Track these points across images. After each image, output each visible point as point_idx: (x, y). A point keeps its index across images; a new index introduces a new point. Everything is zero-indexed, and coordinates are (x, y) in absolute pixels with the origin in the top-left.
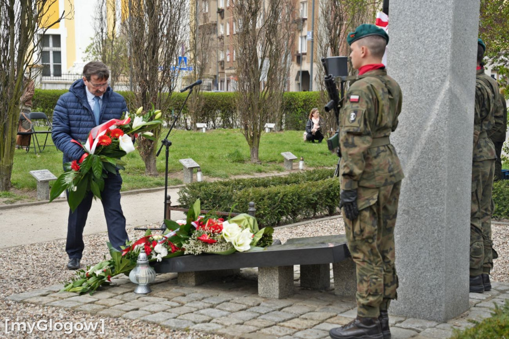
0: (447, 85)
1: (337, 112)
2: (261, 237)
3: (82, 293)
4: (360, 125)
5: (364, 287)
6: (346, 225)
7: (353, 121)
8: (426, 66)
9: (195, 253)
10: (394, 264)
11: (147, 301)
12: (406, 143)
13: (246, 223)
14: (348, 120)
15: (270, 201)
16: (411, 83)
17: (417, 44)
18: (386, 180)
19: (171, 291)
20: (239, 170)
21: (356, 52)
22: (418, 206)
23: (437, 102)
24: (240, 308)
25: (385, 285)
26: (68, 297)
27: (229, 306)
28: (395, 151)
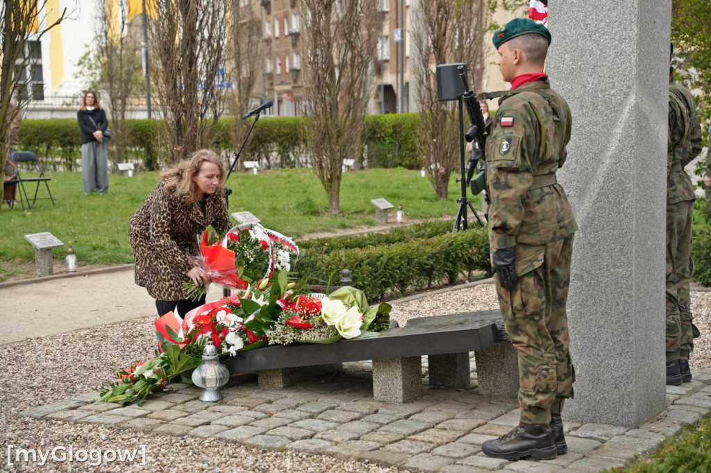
0: (632, 99)
1: (481, 141)
2: (375, 318)
3: (126, 404)
4: (516, 159)
5: (531, 381)
6: (500, 297)
7: (506, 153)
8: (602, 75)
9: (283, 342)
10: (568, 349)
11: (220, 412)
12: (576, 182)
13: (352, 299)
14: (499, 152)
15: (370, 268)
16: (581, 99)
17: (588, 44)
18: (555, 233)
19: (251, 396)
20: (315, 225)
21: (505, 57)
22: (595, 268)
23: (618, 123)
24: (352, 417)
25: (559, 379)
26: (108, 410)
27: (336, 415)
28: (564, 193)
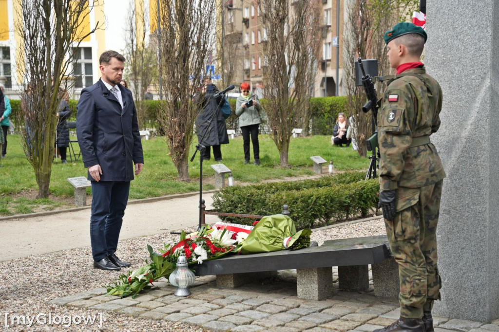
0: (488, 82)
1: (375, 112)
2: (298, 238)
3: (124, 296)
4: (399, 125)
5: (407, 288)
6: (387, 226)
7: (392, 121)
8: (465, 64)
10: (436, 264)
11: (187, 304)
12: (445, 142)
14: (387, 120)
15: (303, 204)
16: (450, 82)
17: (455, 42)
18: (427, 179)
19: (211, 293)
20: (270, 175)
21: (393, 50)
22: (459, 206)
23: (477, 100)
24: (280, 310)
25: (429, 286)
26: (110, 301)
27: (269, 308)
28: (436, 150)
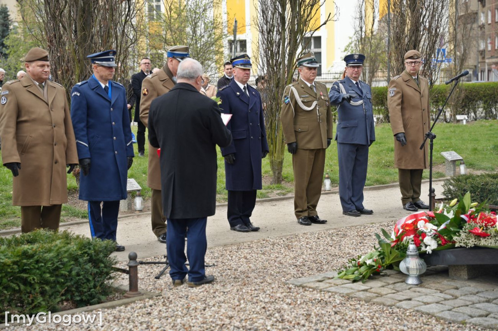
3: (354, 281)
9: (467, 246)
11: (419, 292)
19: (443, 283)
26: (343, 284)
